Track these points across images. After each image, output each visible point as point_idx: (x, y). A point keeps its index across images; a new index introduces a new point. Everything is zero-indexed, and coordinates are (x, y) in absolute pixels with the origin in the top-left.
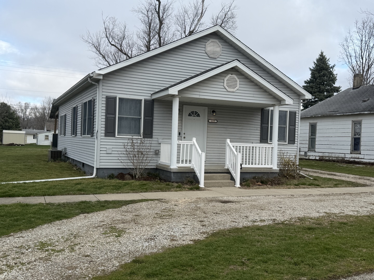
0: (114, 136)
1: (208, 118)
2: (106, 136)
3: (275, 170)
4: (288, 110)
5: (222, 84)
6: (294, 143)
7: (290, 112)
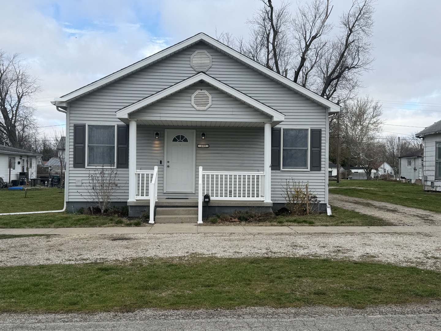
0: (84, 167)
1: (196, 143)
2: (75, 167)
3: (267, 203)
4: (309, 128)
5: (189, 102)
6: (320, 170)
7: (312, 131)
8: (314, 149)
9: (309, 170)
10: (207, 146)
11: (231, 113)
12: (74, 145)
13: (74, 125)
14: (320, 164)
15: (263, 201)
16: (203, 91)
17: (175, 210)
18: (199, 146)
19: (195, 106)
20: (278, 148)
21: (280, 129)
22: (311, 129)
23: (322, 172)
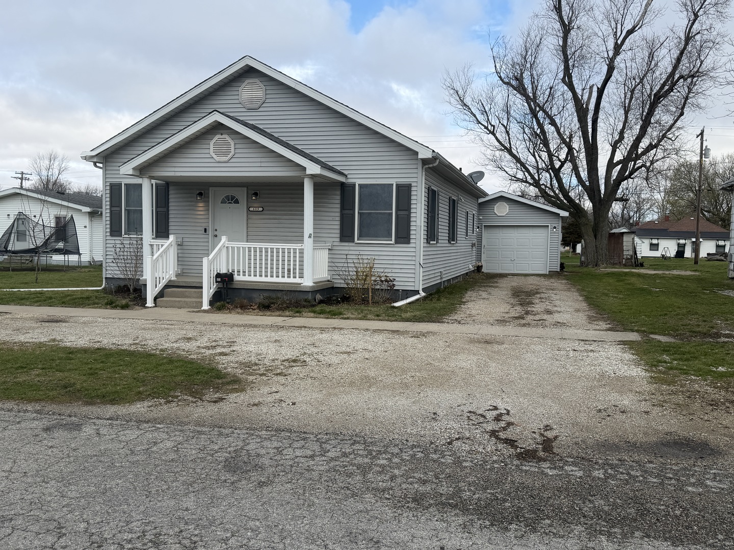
0: (120, 236)
1: (247, 205)
2: (111, 235)
4: (394, 182)
5: (207, 151)
6: (409, 243)
7: (398, 186)
8: (400, 213)
9: (393, 242)
10: (261, 209)
11: (259, 164)
12: (110, 209)
13: (110, 184)
14: (409, 234)
15: (300, 284)
16: (223, 136)
17: (186, 291)
18: (251, 209)
19: (215, 156)
20: (351, 212)
21: (354, 185)
22: (397, 185)
23: (411, 245)
